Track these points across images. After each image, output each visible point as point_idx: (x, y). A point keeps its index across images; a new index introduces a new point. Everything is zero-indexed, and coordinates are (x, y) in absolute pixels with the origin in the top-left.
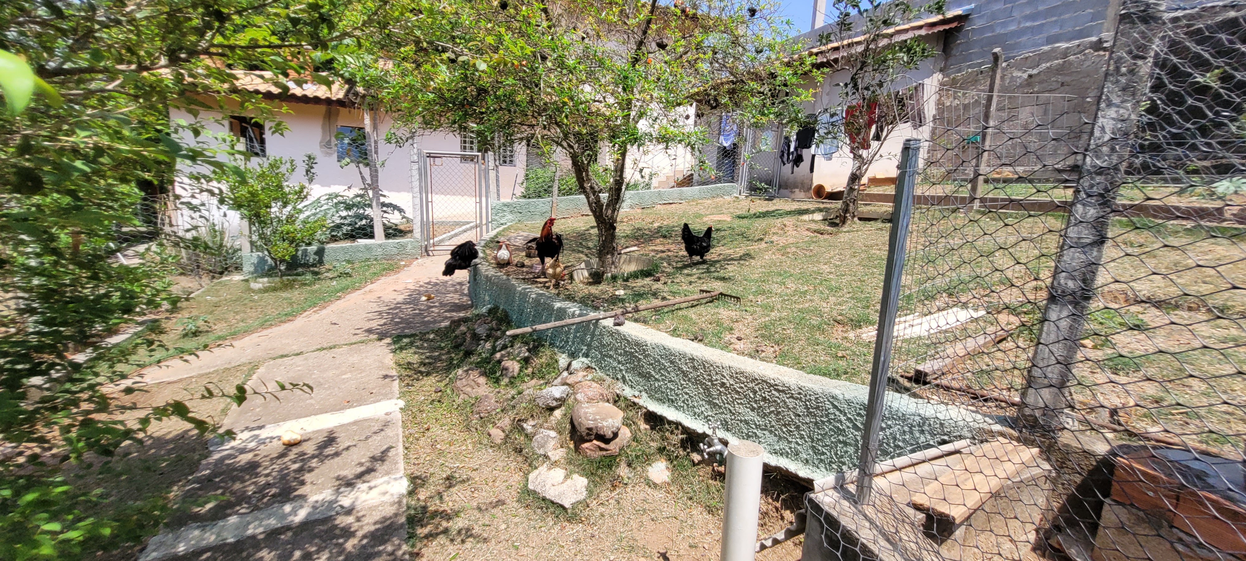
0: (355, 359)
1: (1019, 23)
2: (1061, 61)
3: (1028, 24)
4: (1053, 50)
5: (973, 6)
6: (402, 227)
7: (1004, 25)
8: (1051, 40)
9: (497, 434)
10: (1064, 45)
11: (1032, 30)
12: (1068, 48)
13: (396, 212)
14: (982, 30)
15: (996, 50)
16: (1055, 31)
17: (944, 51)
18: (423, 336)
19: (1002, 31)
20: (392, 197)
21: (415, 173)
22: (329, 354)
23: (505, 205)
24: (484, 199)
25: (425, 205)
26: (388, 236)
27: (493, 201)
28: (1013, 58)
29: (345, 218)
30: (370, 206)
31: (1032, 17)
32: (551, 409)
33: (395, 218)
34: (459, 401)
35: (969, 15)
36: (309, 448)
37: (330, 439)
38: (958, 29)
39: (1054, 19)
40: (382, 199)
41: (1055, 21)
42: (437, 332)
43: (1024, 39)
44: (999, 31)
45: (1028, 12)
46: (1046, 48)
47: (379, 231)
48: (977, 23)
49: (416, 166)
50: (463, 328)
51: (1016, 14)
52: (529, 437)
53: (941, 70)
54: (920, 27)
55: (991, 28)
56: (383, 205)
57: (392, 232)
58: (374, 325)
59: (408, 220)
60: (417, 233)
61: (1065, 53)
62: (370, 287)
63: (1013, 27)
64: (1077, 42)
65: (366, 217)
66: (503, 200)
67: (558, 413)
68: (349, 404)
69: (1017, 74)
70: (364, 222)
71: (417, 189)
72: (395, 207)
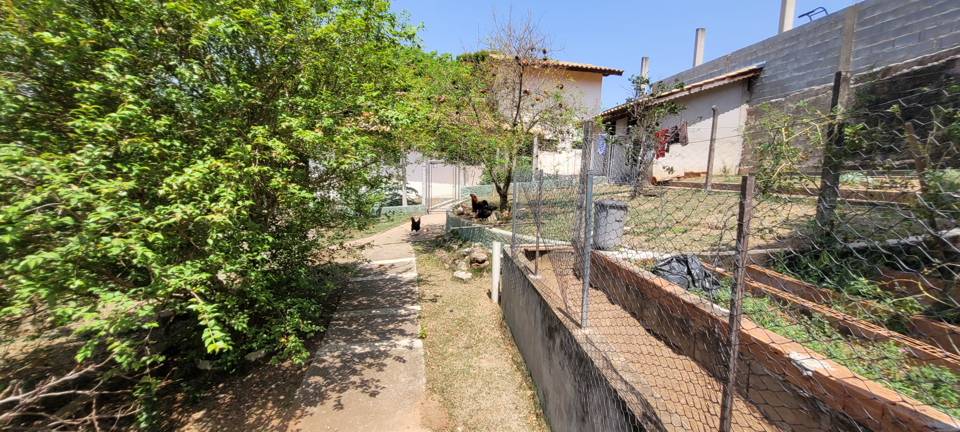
0: (398, 247)
1: (791, 73)
2: (814, 97)
3: (796, 74)
4: (811, 90)
5: (764, 62)
6: (416, 201)
7: (783, 74)
8: (810, 84)
9: (447, 266)
10: (816, 88)
11: (799, 78)
12: (818, 90)
13: (414, 192)
14: (770, 77)
15: (713, 107)
16: (811, 79)
17: (748, 90)
18: (424, 242)
19: (782, 78)
20: (412, 184)
21: (424, 172)
22: (389, 246)
23: (468, 188)
24: (457, 186)
25: (428, 189)
26: (408, 204)
27: (462, 186)
28: (788, 95)
29: (388, 195)
30: (401, 189)
31: (798, 70)
32: (465, 256)
33: (412, 196)
34: (435, 258)
35: (762, 68)
36: (387, 266)
37: (393, 265)
38: (755, 78)
39: (810, 71)
40: (407, 185)
41: (811, 72)
42: (430, 241)
43: (794, 83)
44: (780, 78)
45: (796, 67)
46: (806, 89)
47: (404, 202)
48: (767, 73)
49: (425, 168)
50: (440, 239)
51: (789, 68)
52: (457, 265)
53: (747, 102)
54: (724, 79)
55: (775, 76)
56: (408, 188)
57: (411, 202)
58: (405, 238)
59: (420, 197)
60: (424, 203)
61: (817, 93)
62: (402, 226)
63: (787, 76)
64: (823, 86)
65: (399, 195)
66: (467, 186)
67: (467, 257)
68: (398, 258)
69: (791, 105)
70: (397, 198)
71: (425, 180)
72: (413, 190)
